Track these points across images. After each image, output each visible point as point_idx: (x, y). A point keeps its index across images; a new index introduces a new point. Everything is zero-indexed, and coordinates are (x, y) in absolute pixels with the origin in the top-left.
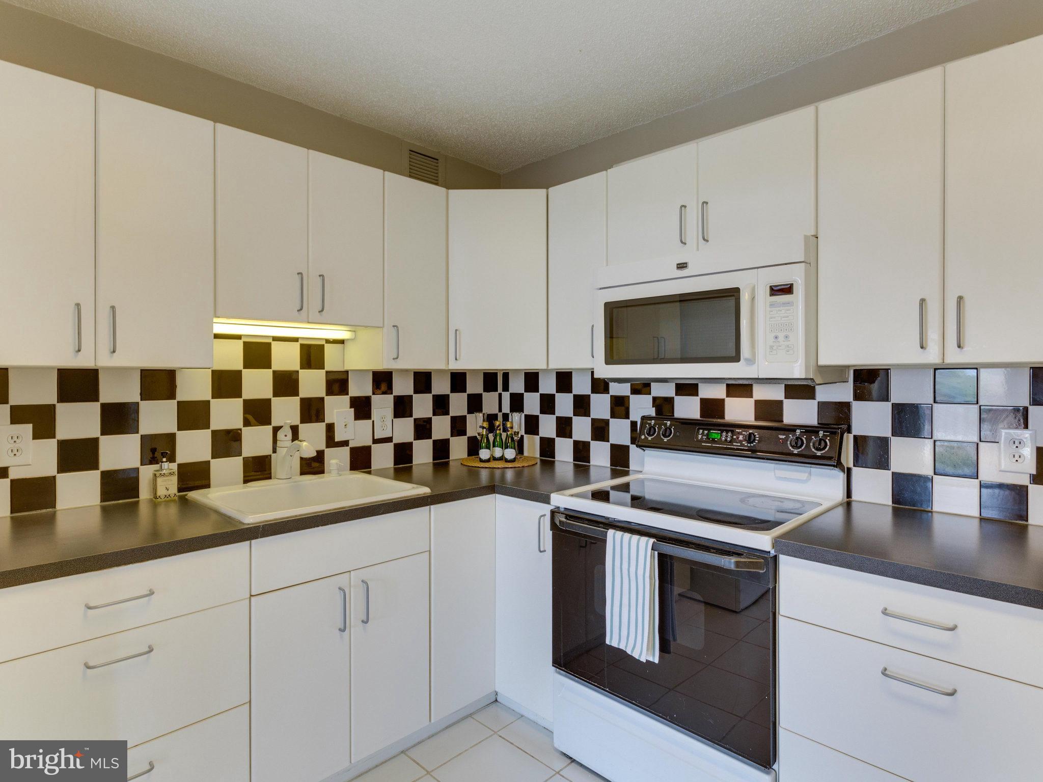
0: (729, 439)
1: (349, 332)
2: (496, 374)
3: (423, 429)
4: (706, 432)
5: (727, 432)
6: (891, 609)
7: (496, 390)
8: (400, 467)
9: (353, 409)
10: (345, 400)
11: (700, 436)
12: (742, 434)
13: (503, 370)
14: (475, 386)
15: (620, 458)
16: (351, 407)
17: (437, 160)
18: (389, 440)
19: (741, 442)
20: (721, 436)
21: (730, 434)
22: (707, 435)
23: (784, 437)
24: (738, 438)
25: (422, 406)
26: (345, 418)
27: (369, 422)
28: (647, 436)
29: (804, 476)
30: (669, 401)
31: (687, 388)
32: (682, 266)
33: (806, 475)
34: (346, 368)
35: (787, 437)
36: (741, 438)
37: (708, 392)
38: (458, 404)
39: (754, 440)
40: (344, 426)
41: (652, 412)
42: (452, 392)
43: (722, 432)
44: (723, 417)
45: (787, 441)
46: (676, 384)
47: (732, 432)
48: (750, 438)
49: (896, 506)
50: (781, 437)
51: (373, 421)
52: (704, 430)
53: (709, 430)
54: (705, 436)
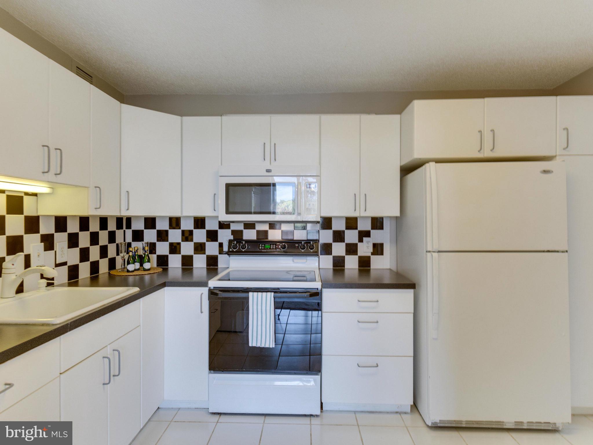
0: (274, 248)
1: (48, 188)
2: (122, 218)
3: (84, 255)
4: (263, 245)
5: (273, 244)
6: (360, 300)
7: (122, 228)
8: (72, 282)
9: (43, 244)
10: (37, 237)
11: (260, 248)
12: (280, 245)
13: (126, 216)
14: (112, 226)
15: (212, 262)
16: (41, 242)
17: (92, 77)
18: (65, 264)
19: (280, 249)
20: (270, 247)
21: (274, 246)
22: (264, 246)
23: (297, 245)
24: (278, 247)
25: (84, 240)
26: (38, 250)
27: (53, 252)
28: (233, 249)
29: (305, 261)
30: (241, 232)
31: (250, 226)
32: (268, 171)
33: (305, 260)
34: (39, 214)
35: (299, 245)
36: (280, 247)
37: (260, 227)
38: (103, 238)
39: (286, 247)
40: (38, 256)
41: (232, 238)
42: (100, 230)
43: (271, 244)
44: (267, 239)
45: (299, 247)
46: (244, 223)
47: (275, 244)
48: (284, 247)
49: (334, 268)
50: (296, 245)
51: (56, 252)
52: (262, 244)
53: (264, 244)
54: (263, 247)
